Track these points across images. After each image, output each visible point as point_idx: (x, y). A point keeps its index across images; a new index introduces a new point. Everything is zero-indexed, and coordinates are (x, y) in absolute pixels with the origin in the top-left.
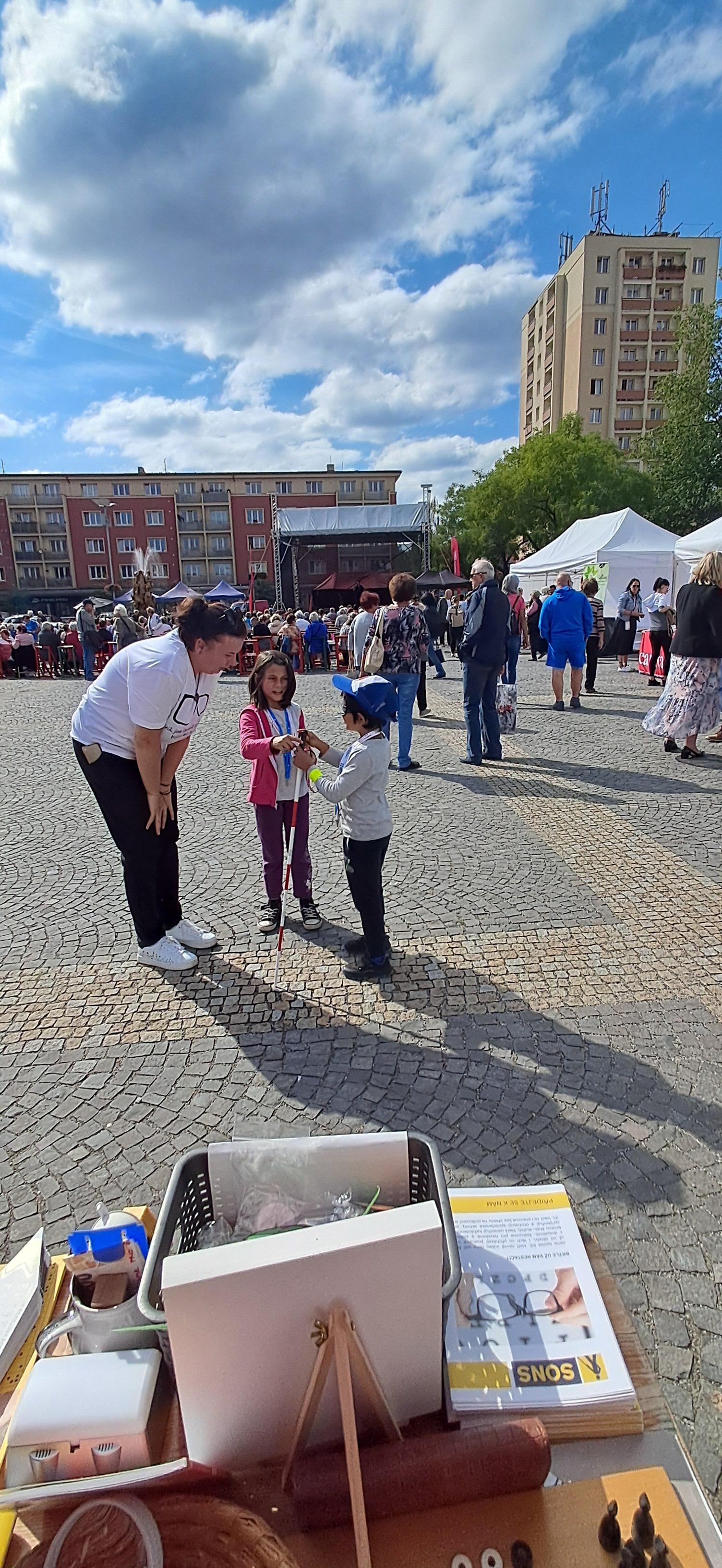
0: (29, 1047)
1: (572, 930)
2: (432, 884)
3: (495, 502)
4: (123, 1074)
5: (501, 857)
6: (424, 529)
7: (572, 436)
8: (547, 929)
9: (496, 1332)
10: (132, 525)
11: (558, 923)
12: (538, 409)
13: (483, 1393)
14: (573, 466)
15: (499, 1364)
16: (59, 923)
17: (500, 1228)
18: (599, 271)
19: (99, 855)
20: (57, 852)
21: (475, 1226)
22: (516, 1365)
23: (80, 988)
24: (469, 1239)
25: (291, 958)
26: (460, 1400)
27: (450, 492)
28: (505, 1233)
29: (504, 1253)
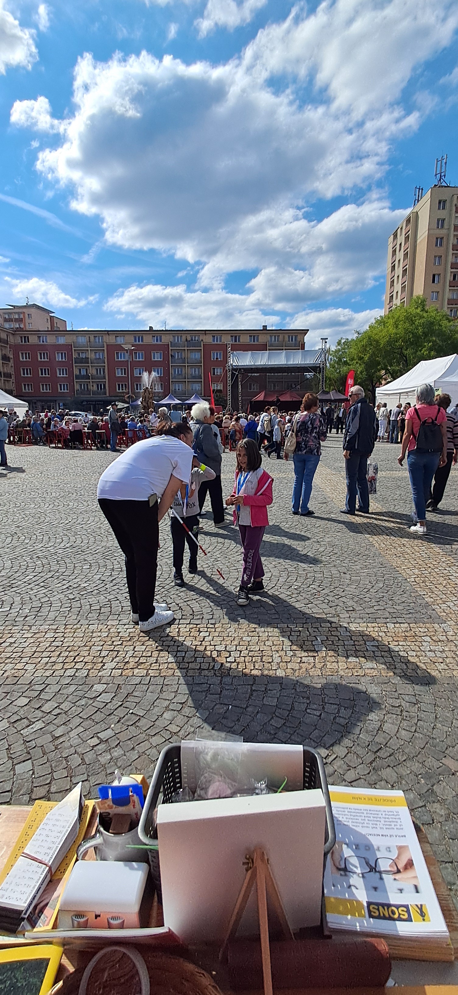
0: (68, 673)
1: (411, 625)
2: (320, 589)
3: (368, 349)
4: (122, 695)
5: (364, 574)
6: (321, 365)
7: (419, 309)
8: (394, 623)
9: (356, 880)
10: (143, 360)
11: (402, 620)
12: (397, 292)
13: (347, 919)
14: (420, 328)
15: (358, 902)
16: (89, 598)
17: (361, 814)
18: (439, 209)
19: (114, 558)
20: (90, 555)
21: (344, 811)
22: (369, 904)
23: (99, 639)
24: (340, 819)
25: (228, 630)
26: (332, 921)
27: (339, 343)
28: (363, 818)
29: (363, 831)
